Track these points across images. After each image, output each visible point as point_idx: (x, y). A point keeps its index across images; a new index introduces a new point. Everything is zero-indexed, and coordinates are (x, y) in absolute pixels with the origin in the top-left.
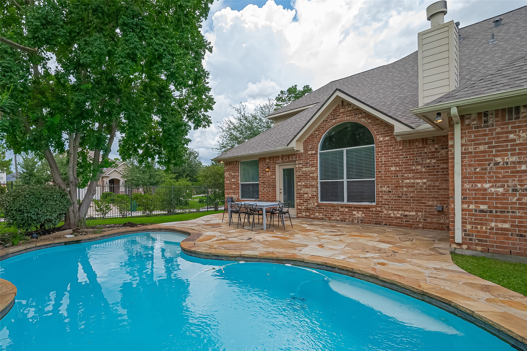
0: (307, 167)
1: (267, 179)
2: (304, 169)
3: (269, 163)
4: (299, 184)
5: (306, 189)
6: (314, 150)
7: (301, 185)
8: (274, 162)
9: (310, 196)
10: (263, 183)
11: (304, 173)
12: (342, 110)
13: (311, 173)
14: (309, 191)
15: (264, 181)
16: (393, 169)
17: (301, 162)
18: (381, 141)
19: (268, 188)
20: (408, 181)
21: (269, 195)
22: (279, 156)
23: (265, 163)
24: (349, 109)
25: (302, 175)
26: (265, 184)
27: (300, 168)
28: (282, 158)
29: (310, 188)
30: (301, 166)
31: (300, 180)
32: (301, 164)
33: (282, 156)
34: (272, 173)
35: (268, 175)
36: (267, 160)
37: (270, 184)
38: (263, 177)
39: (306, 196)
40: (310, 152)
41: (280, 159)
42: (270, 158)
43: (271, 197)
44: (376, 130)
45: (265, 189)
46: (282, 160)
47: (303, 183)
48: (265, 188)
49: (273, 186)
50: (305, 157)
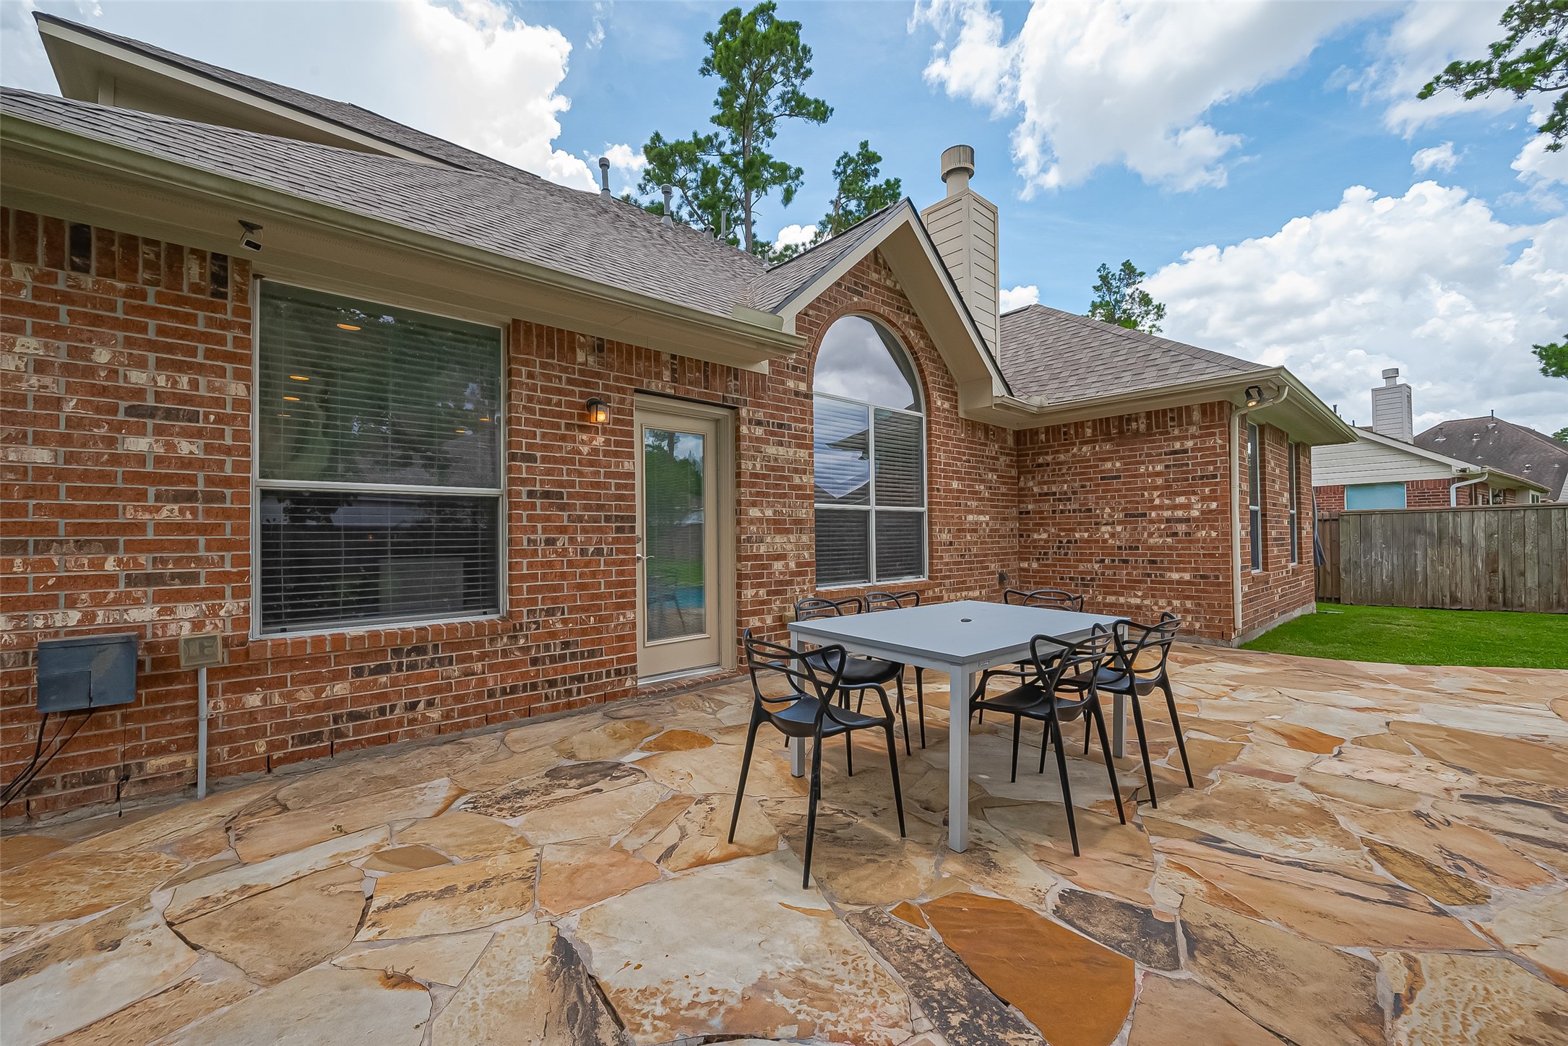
0: (781, 444)
1: (580, 474)
2: (771, 450)
3: (598, 375)
4: (754, 512)
5: (778, 539)
6: (802, 379)
7: (760, 520)
8: (631, 381)
9: (792, 565)
10: (546, 495)
11: (773, 469)
12: (874, 276)
13: (796, 471)
14: (789, 547)
15: (561, 484)
16: (955, 485)
17: (760, 415)
18: (938, 409)
19: (584, 530)
20: (970, 518)
21: (594, 574)
22: (658, 354)
23: (565, 370)
24: (889, 283)
25: (765, 477)
26: (562, 507)
27: (758, 439)
28: (674, 371)
29: (788, 531)
30: (759, 431)
31: (758, 494)
32: (759, 423)
33: (673, 357)
34: (617, 444)
35: (585, 449)
36: (581, 357)
37: (600, 508)
38: (544, 460)
39: (778, 566)
40: (791, 384)
41: (667, 375)
42: (599, 347)
43: (608, 585)
44: (932, 374)
45: (562, 540)
46: (674, 380)
47: (769, 513)
48: (563, 530)
49: (622, 519)
50: (775, 399)
